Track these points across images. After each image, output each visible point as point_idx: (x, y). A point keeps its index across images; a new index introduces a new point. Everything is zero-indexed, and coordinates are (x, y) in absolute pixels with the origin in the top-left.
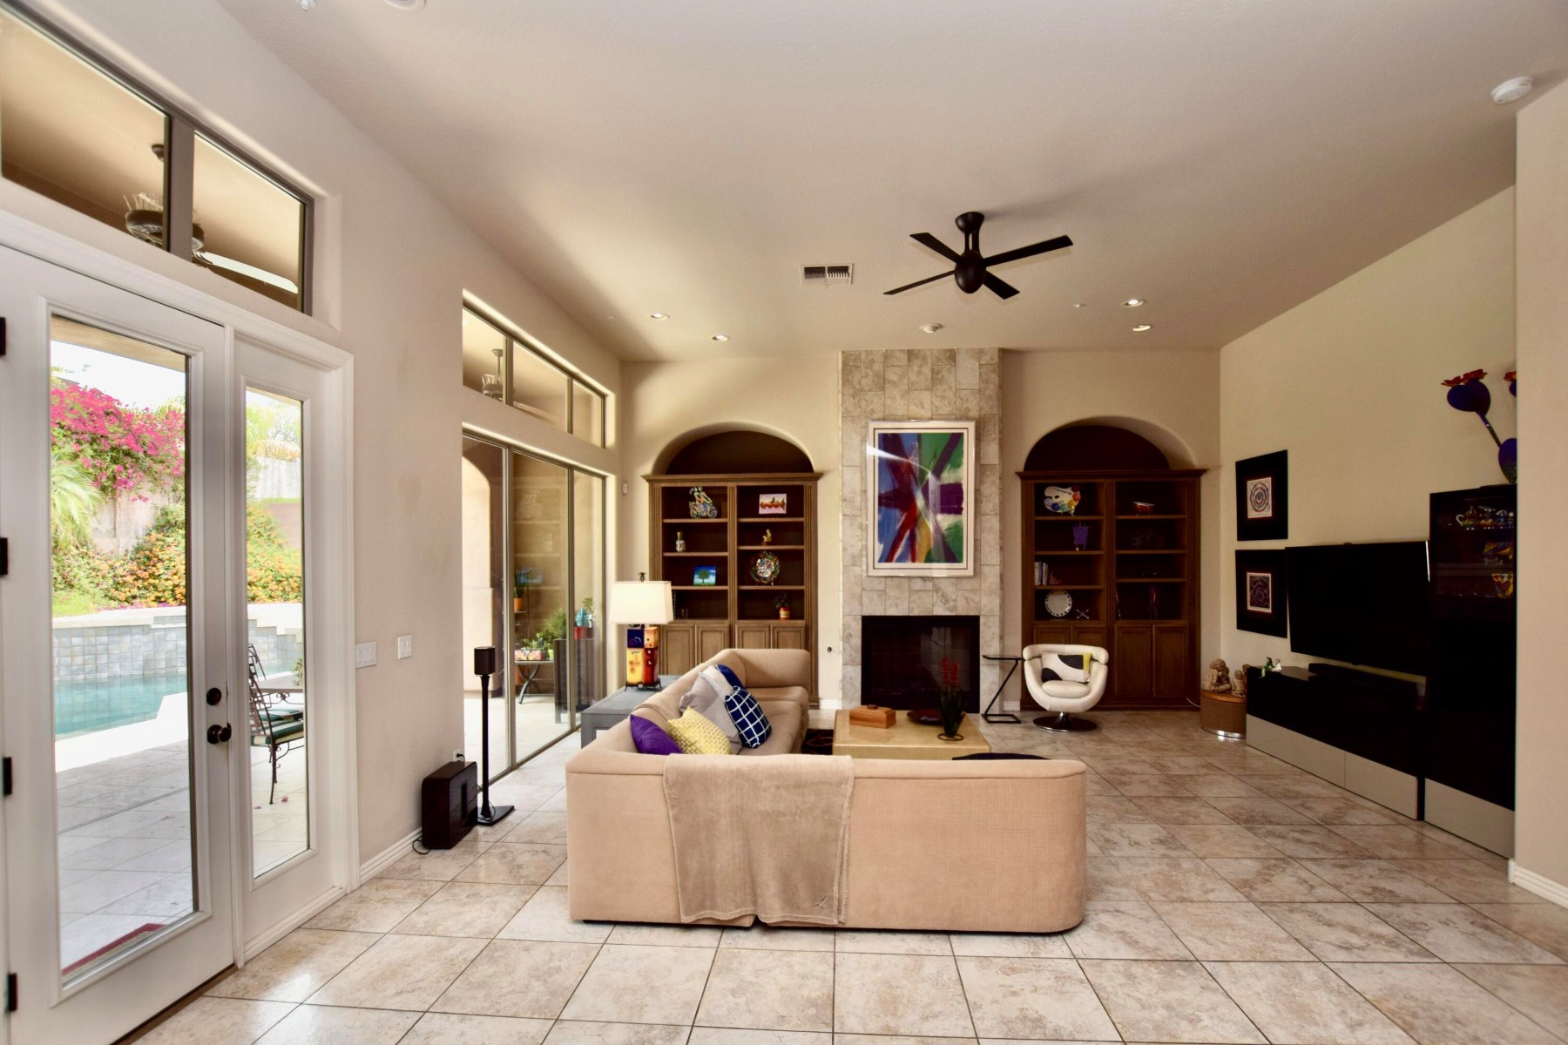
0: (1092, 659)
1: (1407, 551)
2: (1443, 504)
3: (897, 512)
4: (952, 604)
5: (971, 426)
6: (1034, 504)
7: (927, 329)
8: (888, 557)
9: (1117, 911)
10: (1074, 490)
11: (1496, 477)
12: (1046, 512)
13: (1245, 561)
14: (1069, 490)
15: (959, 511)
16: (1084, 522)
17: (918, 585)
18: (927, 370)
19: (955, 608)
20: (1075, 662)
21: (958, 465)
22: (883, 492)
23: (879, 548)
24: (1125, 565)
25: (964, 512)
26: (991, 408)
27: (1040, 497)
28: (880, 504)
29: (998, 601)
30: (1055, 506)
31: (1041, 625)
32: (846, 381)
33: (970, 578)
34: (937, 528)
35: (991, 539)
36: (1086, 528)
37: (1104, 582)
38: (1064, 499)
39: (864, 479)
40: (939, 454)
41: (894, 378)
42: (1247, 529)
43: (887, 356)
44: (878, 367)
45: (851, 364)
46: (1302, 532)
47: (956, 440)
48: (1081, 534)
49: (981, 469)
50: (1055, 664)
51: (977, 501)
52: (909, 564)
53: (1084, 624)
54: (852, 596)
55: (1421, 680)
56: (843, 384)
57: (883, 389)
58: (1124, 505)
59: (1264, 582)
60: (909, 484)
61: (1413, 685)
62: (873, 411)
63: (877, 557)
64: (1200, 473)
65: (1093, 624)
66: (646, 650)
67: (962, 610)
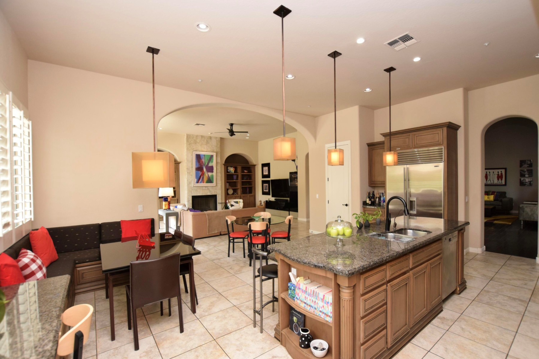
0: (240, 202)
1: (287, 180)
2: (291, 173)
3: (199, 172)
4: (211, 192)
5: (215, 154)
6: (227, 171)
7: (209, 133)
8: (198, 182)
10: (233, 168)
11: (296, 171)
12: (228, 172)
13: (263, 182)
14: (232, 168)
15: (213, 172)
16: (235, 175)
17: (204, 188)
18: (205, 140)
19: (212, 193)
20: (237, 202)
21: (212, 162)
22: (197, 167)
23: (196, 180)
24: (243, 183)
25: (214, 172)
26: (219, 150)
27: (227, 169)
28: (196, 170)
29: (220, 191)
30: (230, 171)
31: (228, 196)
32: (187, 141)
33: (215, 186)
34: (208, 176)
35: (219, 178)
36: (236, 176)
37: (239, 186)
38: (232, 170)
39: (192, 164)
40: (208, 159)
41: (198, 141)
42: (264, 176)
43: (197, 136)
44: (195, 138)
45: (189, 137)
46: (273, 177)
47: (212, 156)
48: (235, 177)
49: (217, 163)
50: (233, 203)
51: (216, 170)
52: (202, 184)
53: (236, 196)
54: (189, 191)
55: (288, 199)
56: (187, 142)
57: (196, 144)
58: (243, 172)
59: (267, 186)
60: (202, 166)
61: (288, 200)
62: (194, 149)
63: (195, 182)
64: (255, 166)
65: (238, 195)
66: (168, 202)
67: (213, 194)
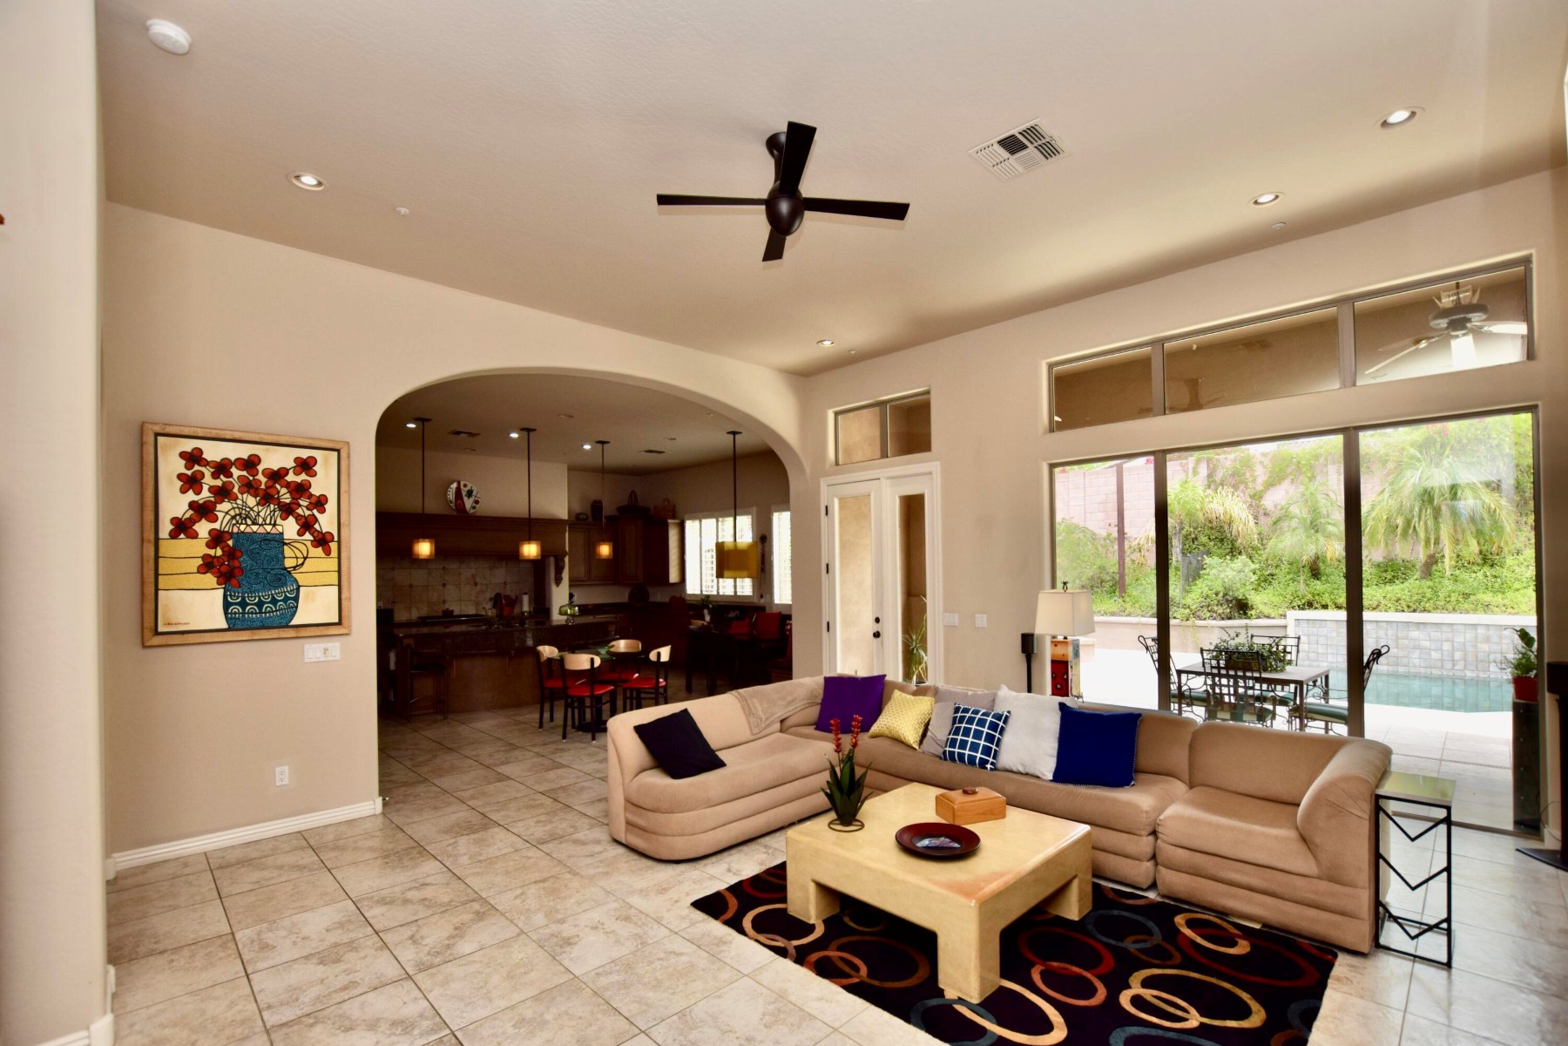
9: (592, 856)
